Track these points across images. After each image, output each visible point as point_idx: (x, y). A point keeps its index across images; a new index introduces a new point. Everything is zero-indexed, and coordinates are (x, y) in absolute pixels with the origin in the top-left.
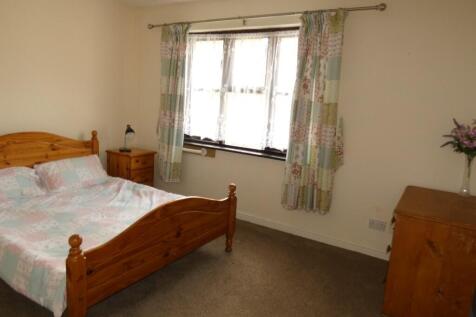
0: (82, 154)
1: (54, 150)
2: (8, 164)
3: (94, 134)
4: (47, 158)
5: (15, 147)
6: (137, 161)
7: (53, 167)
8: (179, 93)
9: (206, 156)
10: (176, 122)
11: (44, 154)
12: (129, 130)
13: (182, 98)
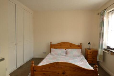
0: (77, 48)
1: (70, 46)
2: (61, 48)
3: (81, 44)
4: (69, 48)
5: (63, 45)
6: (90, 52)
7: (69, 50)
8: (102, 32)
9: (110, 54)
10: (101, 41)
11: (68, 47)
12: (89, 43)
13: (103, 33)
